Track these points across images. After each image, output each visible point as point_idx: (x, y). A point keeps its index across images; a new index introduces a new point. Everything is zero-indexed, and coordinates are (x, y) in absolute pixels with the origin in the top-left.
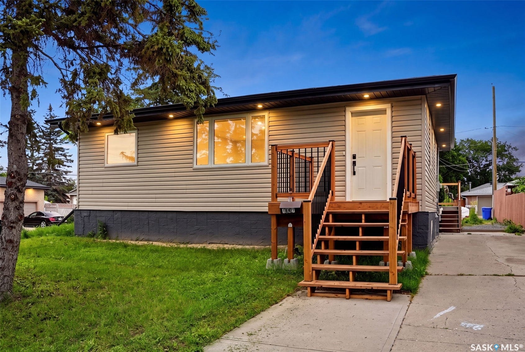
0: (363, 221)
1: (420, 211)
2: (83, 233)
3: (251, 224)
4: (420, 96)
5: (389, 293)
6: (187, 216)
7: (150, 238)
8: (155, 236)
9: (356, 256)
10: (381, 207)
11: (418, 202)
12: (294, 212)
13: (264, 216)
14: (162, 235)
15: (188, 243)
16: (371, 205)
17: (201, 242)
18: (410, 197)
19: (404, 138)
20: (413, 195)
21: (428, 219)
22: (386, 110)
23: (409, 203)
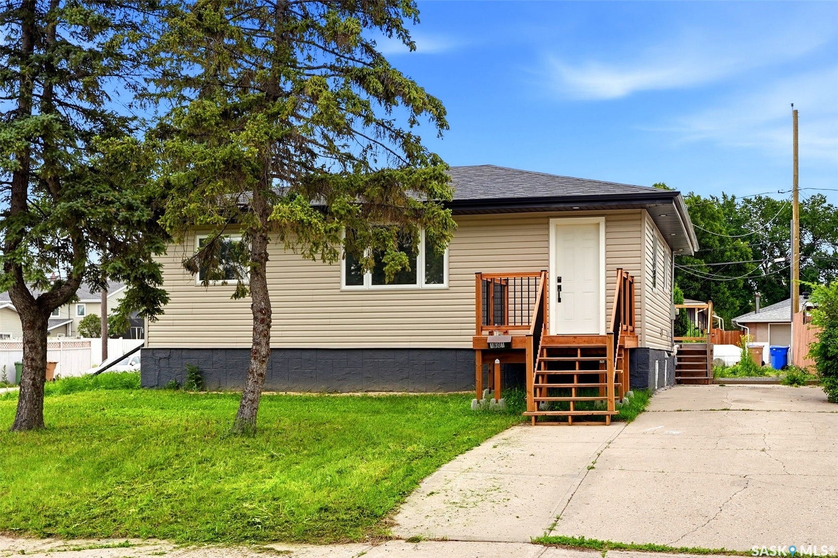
0: (579, 355)
1: (639, 346)
2: (156, 383)
3: (425, 364)
4: (640, 209)
5: (608, 419)
6: (333, 354)
7: (274, 387)
8: (281, 384)
9: (575, 388)
10: (597, 341)
11: (637, 337)
12: (503, 346)
13: (444, 353)
14: (293, 383)
15: (336, 392)
16: (586, 339)
17: (353, 390)
18: (627, 330)
19: (620, 270)
20: (630, 328)
21: (648, 356)
22: (599, 224)
23: (625, 338)
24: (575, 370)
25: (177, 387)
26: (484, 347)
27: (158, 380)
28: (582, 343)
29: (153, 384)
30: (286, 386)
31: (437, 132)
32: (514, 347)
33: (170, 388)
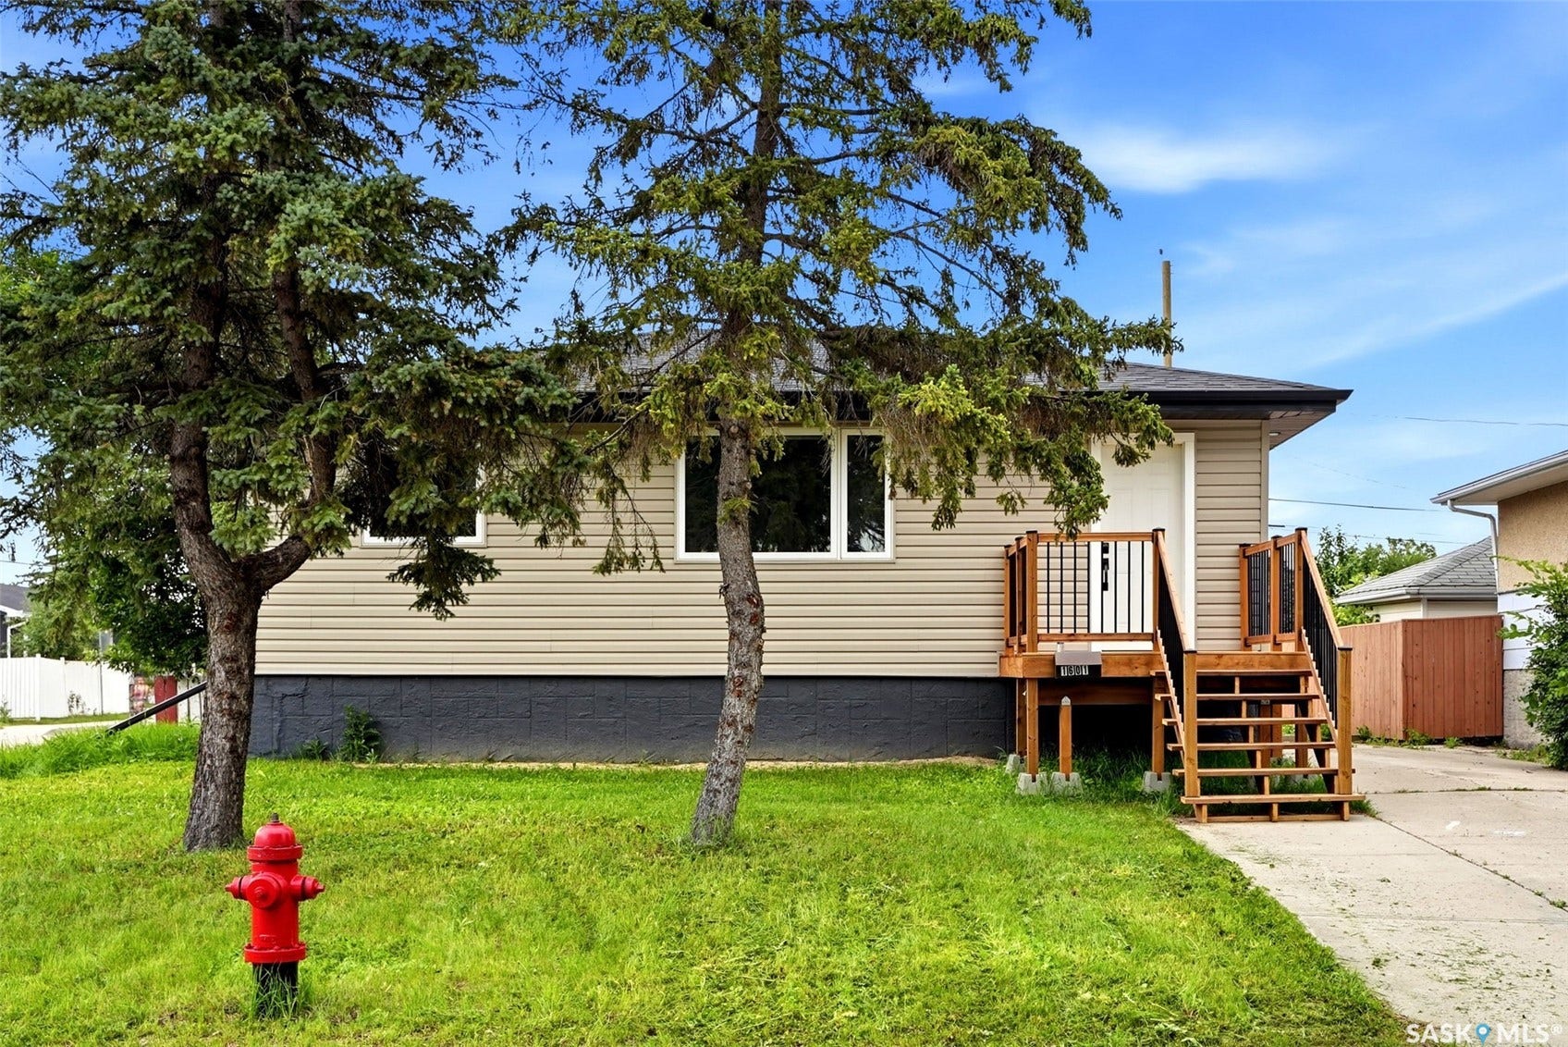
0: (1237, 689)
2: (276, 747)
3: (850, 707)
5: (1346, 808)
6: (660, 688)
8: (551, 748)
9: (1262, 751)
12: (1085, 672)
13: (885, 687)
14: (577, 744)
24: (1240, 716)
25: (324, 754)
26: (1045, 672)
27: (279, 740)
29: (268, 748)
30: (560, 751)
31: (1065, 256)
32: (1105, 674)
33: (310, 756)
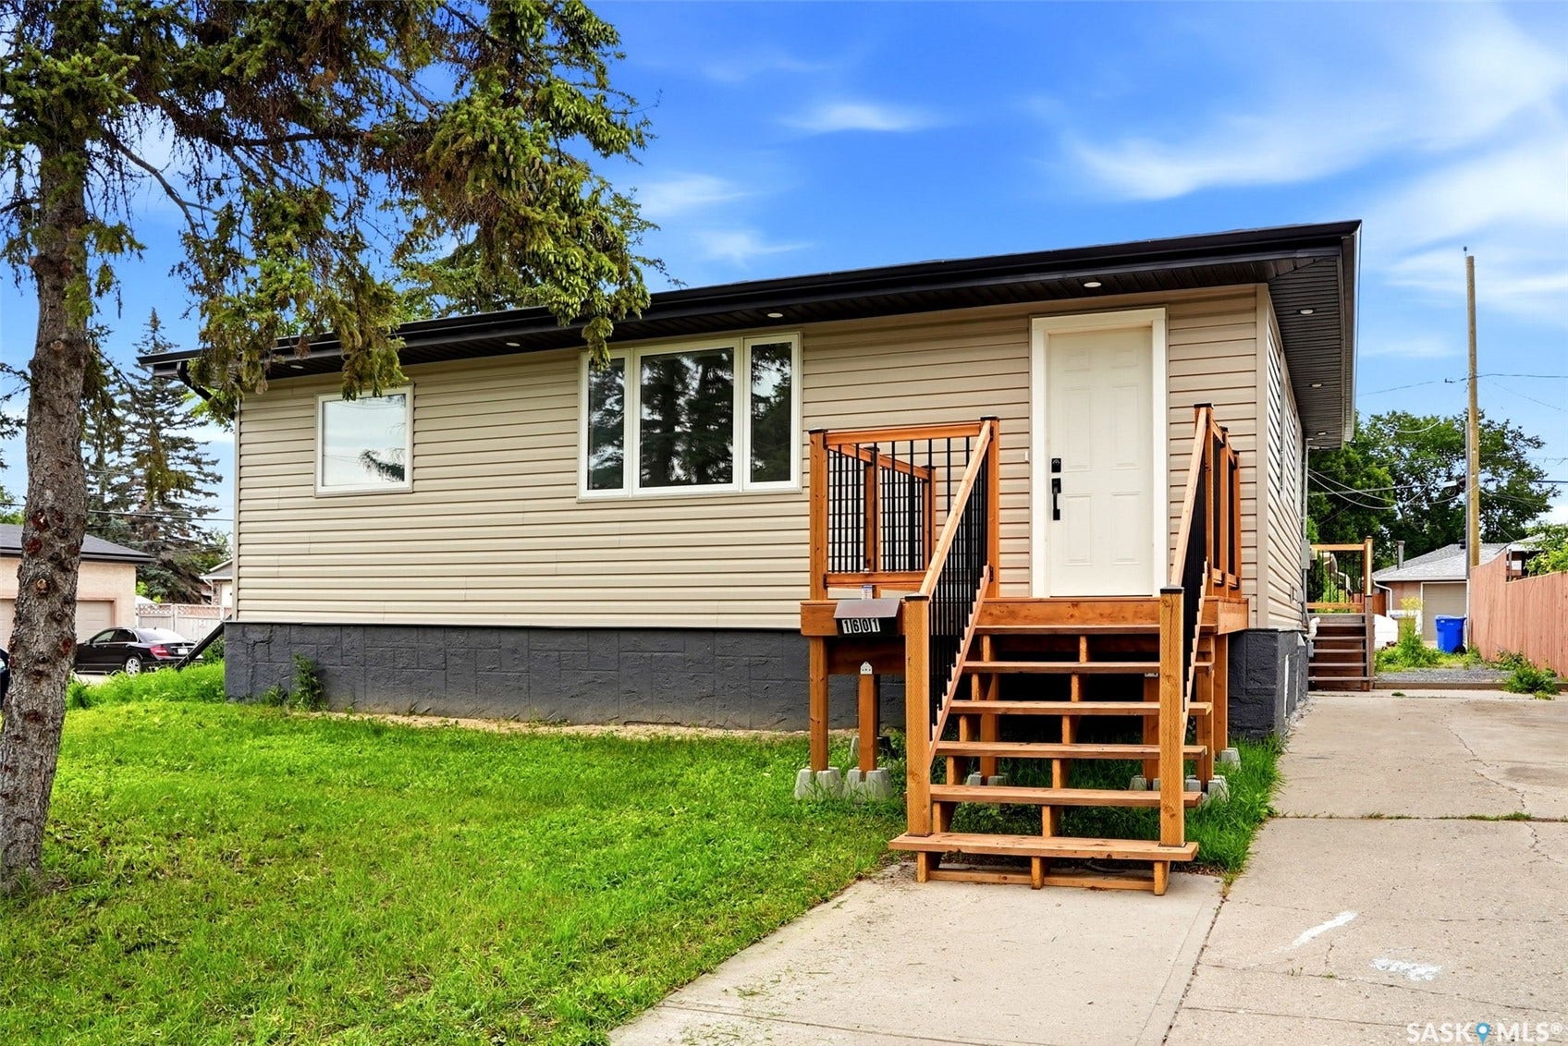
0: (1083, 656)
1: (1252, 626)
2: (249, 691)
3: (749, 666)
4: (1252, 285)
5: (1160, 871)
6: (559, 640)
7: (450, 707)
8: (462, 702)
9: (1064, 762)
10: (1137, 615)
11: (1247, 602)
12: (876, 628)
13: (789, 640)
14: (486, 699)
15: (563, 722)
16: (1106, 608)
17: (600, 720)
18: (1222, 585)
19: (1203, 411)
20: (1230, 579)
21: (1275, 649)
22: (1151, 327)
23: (1220, 604)
24: (1068, 700)
25: (280, 700)
26: (830, 631)
27: (252, 685)
28: (1093, 620)
29: (243, 693)
30: (472, 706)
